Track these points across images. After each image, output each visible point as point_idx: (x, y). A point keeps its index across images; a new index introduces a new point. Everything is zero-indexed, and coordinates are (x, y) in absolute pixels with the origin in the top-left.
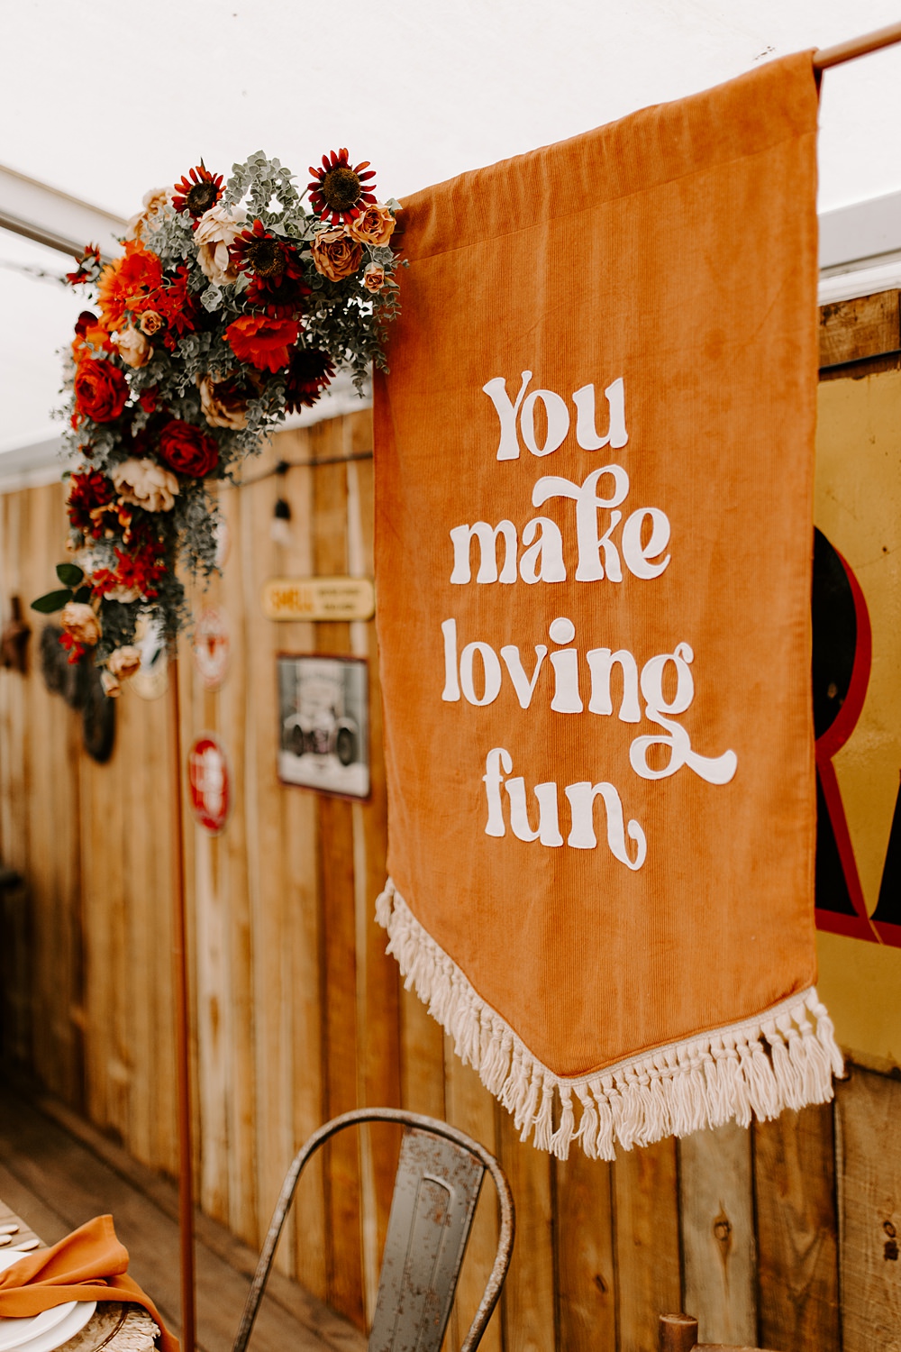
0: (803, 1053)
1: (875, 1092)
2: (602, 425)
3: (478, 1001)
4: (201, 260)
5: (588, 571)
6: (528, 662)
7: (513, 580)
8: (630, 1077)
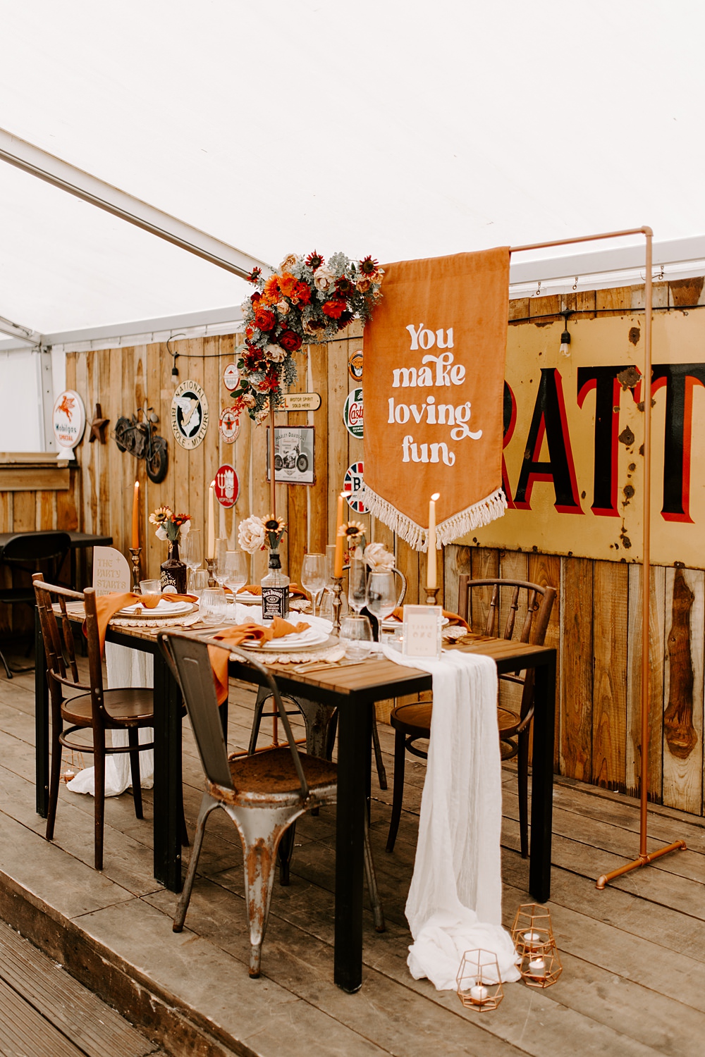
0: (497, 505)
1: (513, 558)
2: (445, 341)
3: (398, 512)
4: (315, 281)
5: (439, 383)
6: (419, 411)
7: (415, 385)
8: (447, 524)
